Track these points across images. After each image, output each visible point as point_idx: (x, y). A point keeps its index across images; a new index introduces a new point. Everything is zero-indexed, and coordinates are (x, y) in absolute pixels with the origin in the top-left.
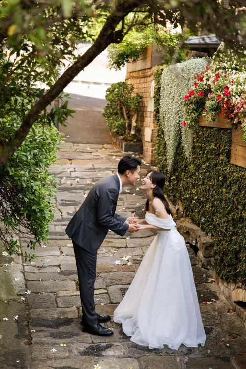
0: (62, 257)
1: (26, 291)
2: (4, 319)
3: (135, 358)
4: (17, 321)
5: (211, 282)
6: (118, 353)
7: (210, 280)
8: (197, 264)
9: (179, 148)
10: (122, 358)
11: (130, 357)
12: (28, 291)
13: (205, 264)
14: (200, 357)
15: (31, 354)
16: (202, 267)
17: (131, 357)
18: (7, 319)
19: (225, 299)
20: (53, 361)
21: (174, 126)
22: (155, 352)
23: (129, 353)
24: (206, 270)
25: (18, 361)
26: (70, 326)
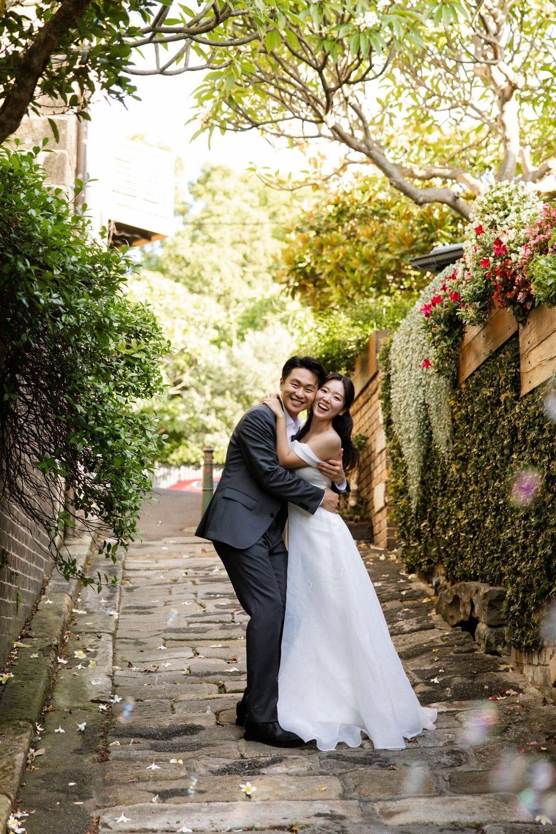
0: (196, 660)
1: (113, 698)
2: (56, 731)
3: (334, 775)
4: (81, 733)
5: (507, 670)
6: (294, 768)
7: (503, 667)
8: (476, 650)
9: (429, 455)
10: (304, 776)
11: (321, 774)
12: (116, 696)
13: (493, 640)
14: (481, 769)
15: (104, 775)
16: (486, 653)
17: (325, 775)
18: (62, 731)
19: (536, 691)
20: (150, 783)
21: (416, 412)
22: (380, 765)
23: (321, 766)
24: (496, 657)
25: (71, 784)
26: (195, 736)
